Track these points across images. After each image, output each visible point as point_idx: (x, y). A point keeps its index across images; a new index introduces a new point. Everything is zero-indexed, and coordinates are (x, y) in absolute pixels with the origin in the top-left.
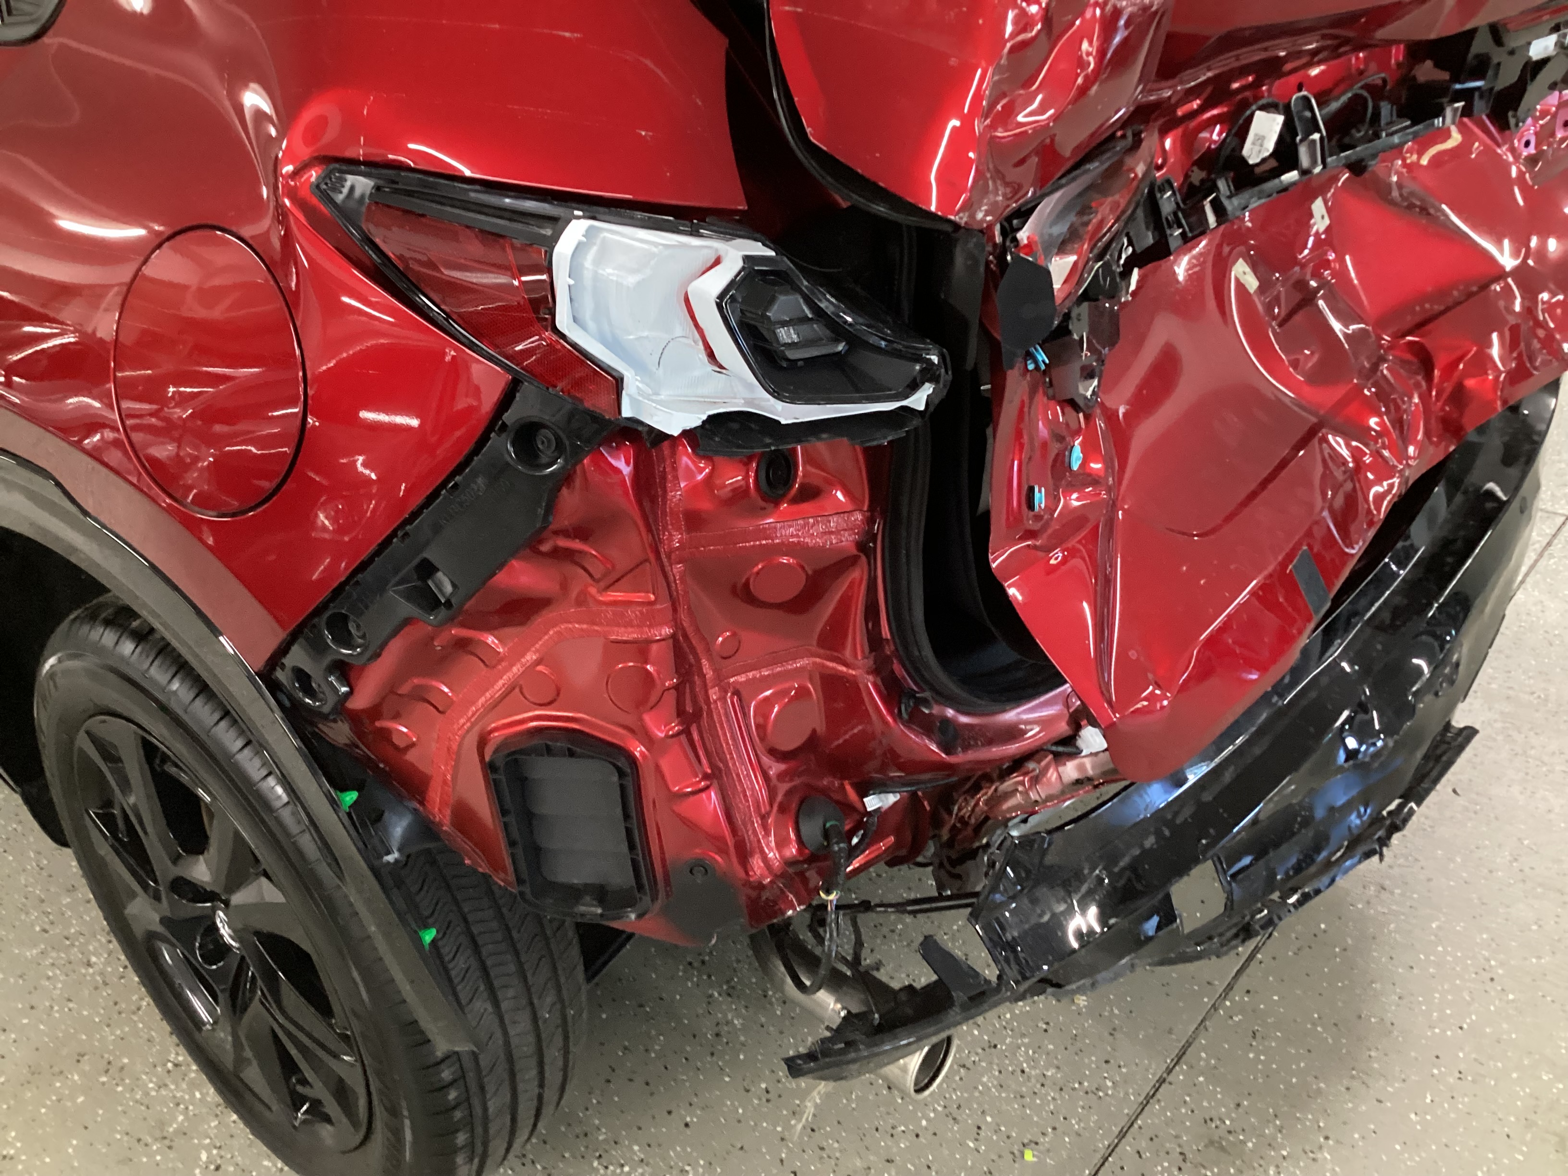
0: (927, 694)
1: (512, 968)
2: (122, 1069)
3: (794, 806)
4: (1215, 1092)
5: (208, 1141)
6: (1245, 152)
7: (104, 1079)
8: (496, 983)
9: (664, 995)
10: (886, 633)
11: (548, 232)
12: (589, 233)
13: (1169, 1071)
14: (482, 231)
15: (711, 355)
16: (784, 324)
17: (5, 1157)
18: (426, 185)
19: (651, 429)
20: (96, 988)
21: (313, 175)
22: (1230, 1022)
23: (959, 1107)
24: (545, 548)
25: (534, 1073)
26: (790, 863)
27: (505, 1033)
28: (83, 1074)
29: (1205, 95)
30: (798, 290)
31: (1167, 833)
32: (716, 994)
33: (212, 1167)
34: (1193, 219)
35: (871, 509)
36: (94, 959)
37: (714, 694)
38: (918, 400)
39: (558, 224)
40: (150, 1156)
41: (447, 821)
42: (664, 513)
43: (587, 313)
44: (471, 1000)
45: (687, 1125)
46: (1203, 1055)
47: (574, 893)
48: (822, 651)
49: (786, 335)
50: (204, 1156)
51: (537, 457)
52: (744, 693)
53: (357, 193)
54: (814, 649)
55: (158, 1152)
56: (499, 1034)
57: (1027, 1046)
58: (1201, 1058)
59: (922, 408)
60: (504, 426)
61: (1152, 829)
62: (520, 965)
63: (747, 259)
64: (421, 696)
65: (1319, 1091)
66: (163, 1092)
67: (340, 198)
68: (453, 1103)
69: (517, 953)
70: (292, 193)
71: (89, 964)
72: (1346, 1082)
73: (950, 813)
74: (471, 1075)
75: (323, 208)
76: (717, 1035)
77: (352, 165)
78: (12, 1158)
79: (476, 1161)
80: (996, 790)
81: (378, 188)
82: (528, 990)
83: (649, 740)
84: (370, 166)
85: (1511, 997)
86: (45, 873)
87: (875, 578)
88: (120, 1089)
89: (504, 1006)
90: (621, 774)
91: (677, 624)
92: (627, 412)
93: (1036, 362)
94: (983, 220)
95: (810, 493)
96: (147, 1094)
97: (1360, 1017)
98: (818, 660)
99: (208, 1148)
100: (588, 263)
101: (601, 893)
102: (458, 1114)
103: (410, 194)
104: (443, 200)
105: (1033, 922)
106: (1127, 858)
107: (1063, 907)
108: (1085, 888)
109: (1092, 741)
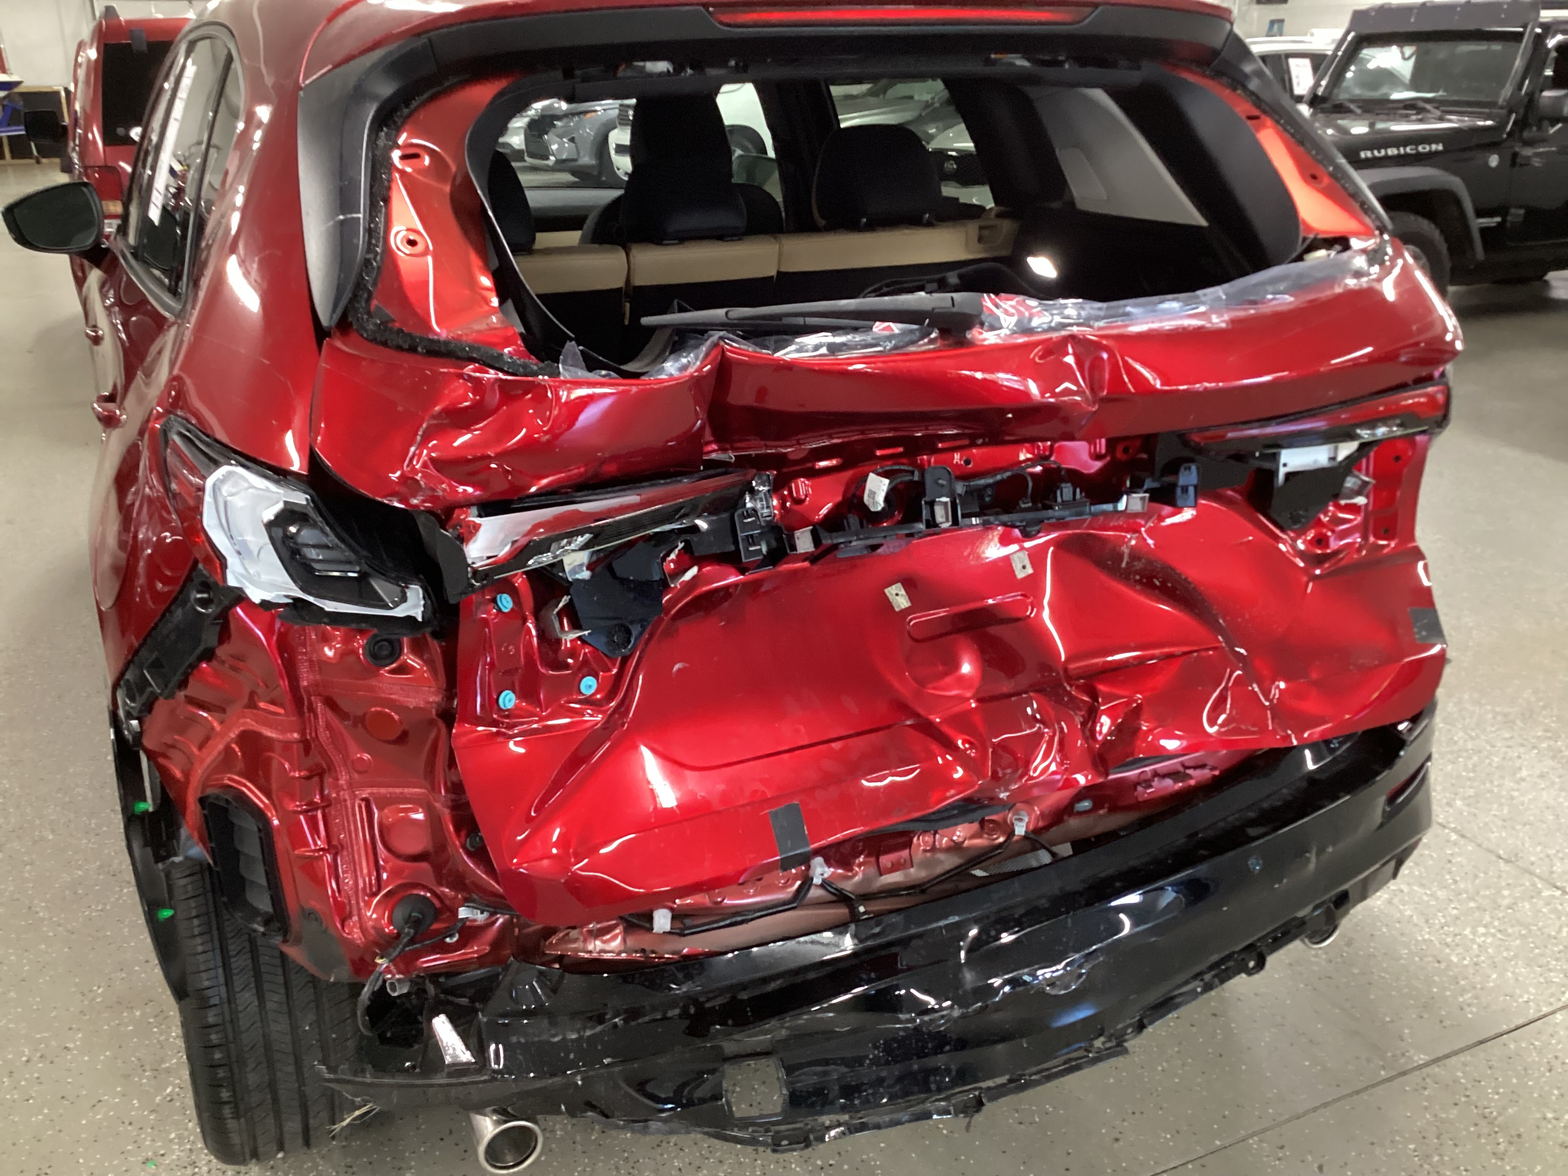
5: (178, 1081)
6: (866, 500)
12: (227, 474)
16: (308, 546)
19: (246, 596)
21: (165, 419)
24: (227, 663)
25: (291, 1069)
29: (844, 455)
30: (316, 526)
31: (692, 1011)
34: (792, 543)
35: (449, 688)
37: (345, 795)
38: (414, 612)
39: (217, 466)
43: (223, 519)
44: (243, 989)
47: (256, 915)
48: (428, 785)
54: (422, 781)
55: (148, 1078)
59: (420, 619)
60: (193, 580)
61: (681, 1004)
63: (287, 504)
64: (178, 748)
75: (160, 439)
90: (259, 830)
92: (231, 581)
94: (419, 505)
95: (405, 669)
98: (425, 791)
99: (174, 1086)
100: (223, 491)
105: (544, 1037)
106: (647, 1019)
107: (574, 1036)
108: (599, 1028)
109: (662, 920)
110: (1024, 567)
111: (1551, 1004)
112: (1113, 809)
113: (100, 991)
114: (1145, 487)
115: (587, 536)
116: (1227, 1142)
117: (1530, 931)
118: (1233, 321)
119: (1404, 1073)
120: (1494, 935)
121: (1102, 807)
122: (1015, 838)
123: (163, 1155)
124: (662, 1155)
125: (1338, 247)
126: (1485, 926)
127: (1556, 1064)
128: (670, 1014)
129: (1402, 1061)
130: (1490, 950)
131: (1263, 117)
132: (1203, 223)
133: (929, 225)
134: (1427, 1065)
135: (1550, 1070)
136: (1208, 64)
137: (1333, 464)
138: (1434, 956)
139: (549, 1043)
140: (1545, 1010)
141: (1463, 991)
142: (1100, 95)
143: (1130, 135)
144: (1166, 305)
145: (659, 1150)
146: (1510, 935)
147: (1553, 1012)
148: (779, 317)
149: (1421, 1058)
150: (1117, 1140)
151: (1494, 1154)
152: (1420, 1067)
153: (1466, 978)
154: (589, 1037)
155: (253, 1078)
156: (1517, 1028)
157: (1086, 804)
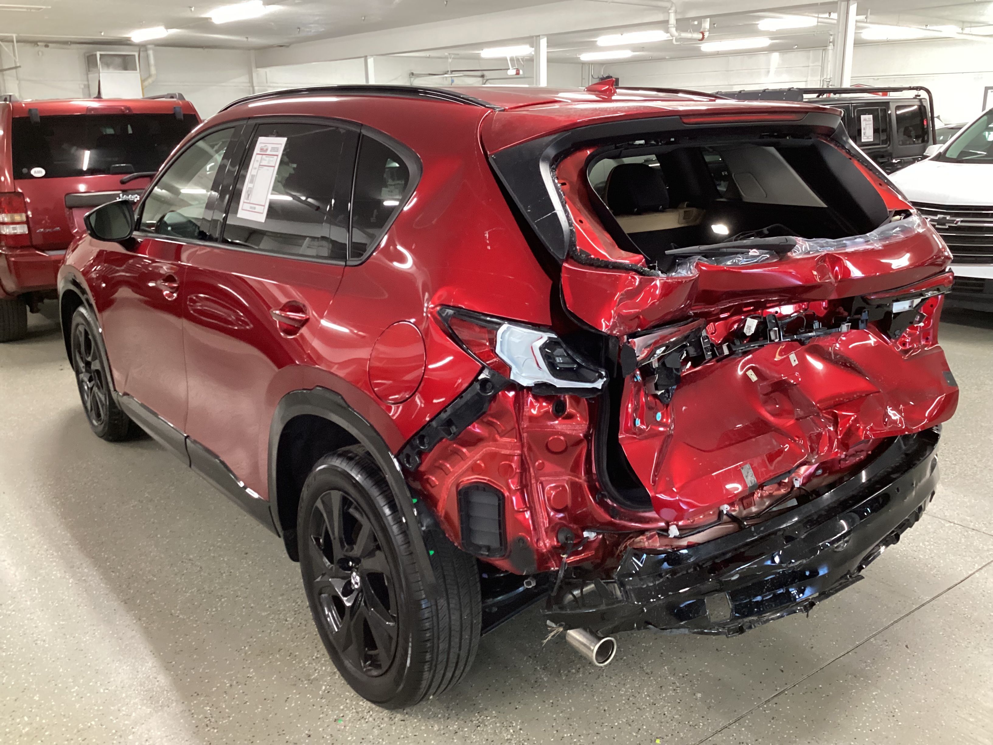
0: (606, 493)
1: (456, 592)
2: (295, 656)
3: (557, 529)
4: (748, 735)
6: (745, 331)
7: (288, 658)
8: (450, 597)
9: (517, 665)
10: (594, 471)
11: (497, 327)
12: (508, 328)
13: (730, 724)
14: (480, 326)
15: (538, 364)
16: (558, 356)
17: (248, 677)
18: (467, 313)
19: (519, 384)
20: (288, 629)
21: (438, 308)
22: (764, 712)
23: (633, 721)
24: (485, 420)
26: (554, 547)
27: (450, 618)
28: (280, 655)
29: (731, 311)
30: (562, 347)
32: (538, 668)
33: (326, 692)
34: (720, 351)
35: (590, 424)
36: (288, 619)
37: (533, 481)
38: (599, 384)
39: (500, 325)
40: (304, 685)
41: (443, 515)
42: (522, 416)
43: (505, 348)
45: (516, 708)
46: (747, 721)
47: (480, 547)
48: (572, 473)
49: (559, 360)
50: (324, 688)
51: (486, 390)
52: (544, 483)
53: (449, 314)
54: (569, 472)
56: (447, 616)
57: (669, 707)
58: (746, 722)
59: (600, 388)
60: (478, 380)
62: (459, 592)
63: (549, 338)
64: (441, 468)
65: (795, 742)
66: (310, 665)
67: (444, 315)
68: (427, 639)
69: (458, 588)
70: (431, 313)
71: (286, 621)
72: (809, 740)
73: (617, 549)
74: (436, 628)
75: (439, 317)
76: (536, 682)
77: (449, 307)
78: (251, 677)
79: (432, 671)
80: (633, 541)
81: (454, 313)
82: (460, 603)
83: (509, 489)
84: (454, 307)
85: (900, 723)
86: (272, 588)
87: (591, 450)
88: (294, 662)
89: (451, 605)
90: (499, 500)
91: (522, 451)
92: (512, 377)
93: (637, 379)
94: (615, 334)
95: (570, 417)
96: (304, 665)
97: (825, 719)
98: (570, 477)
100: (507, 335)
101: (489, 549)
102: (429, 644)
103: (462, 315)
104: (471, 317)
105: (639, 586)
106: (680, 574)
107: (652, 584)
108: (661, 580)
109: (674, 531)
110: (795, 361)
111: (971, 570)
112: (831, 473)
113: (247, 648)
114: (848, 320)
115: (664, 348)
116: (862, 641)
117: (948, 541)
118: (884, 246)
119: (923, 605)
120: (933, 545)
121: (826, 473)
122: (795, 489)
123: (343, 716)
124: (603, 681)
125: (903, 215)
126: (928, 541)
127: (985, 593)
128: (689, 571)
129: (920, 600)
130: (935, 551)
131: (852, 158)
132: (825, 206)
133: (662, 211)
134: (931, 601)
135: (984, 596)
136: (829, 136)
137: (911, 309)
138: (912, 556)
139: (642, 588)
140: (970, 573)
141: (931, 569)
142: (772, 150)
143: (786, 167)
144: (857, 240)
145: (600, 679)
146: (940, 544)
147: (974, 573)
148: (718, 249)
149: (928, 598)
150: (812, 647)
151: (977, 631)
152: (928, 602)
153: (929, 564)
154: (658, 584)
155: (443, 646)
156: (962, 581)
157: (820, 472)
